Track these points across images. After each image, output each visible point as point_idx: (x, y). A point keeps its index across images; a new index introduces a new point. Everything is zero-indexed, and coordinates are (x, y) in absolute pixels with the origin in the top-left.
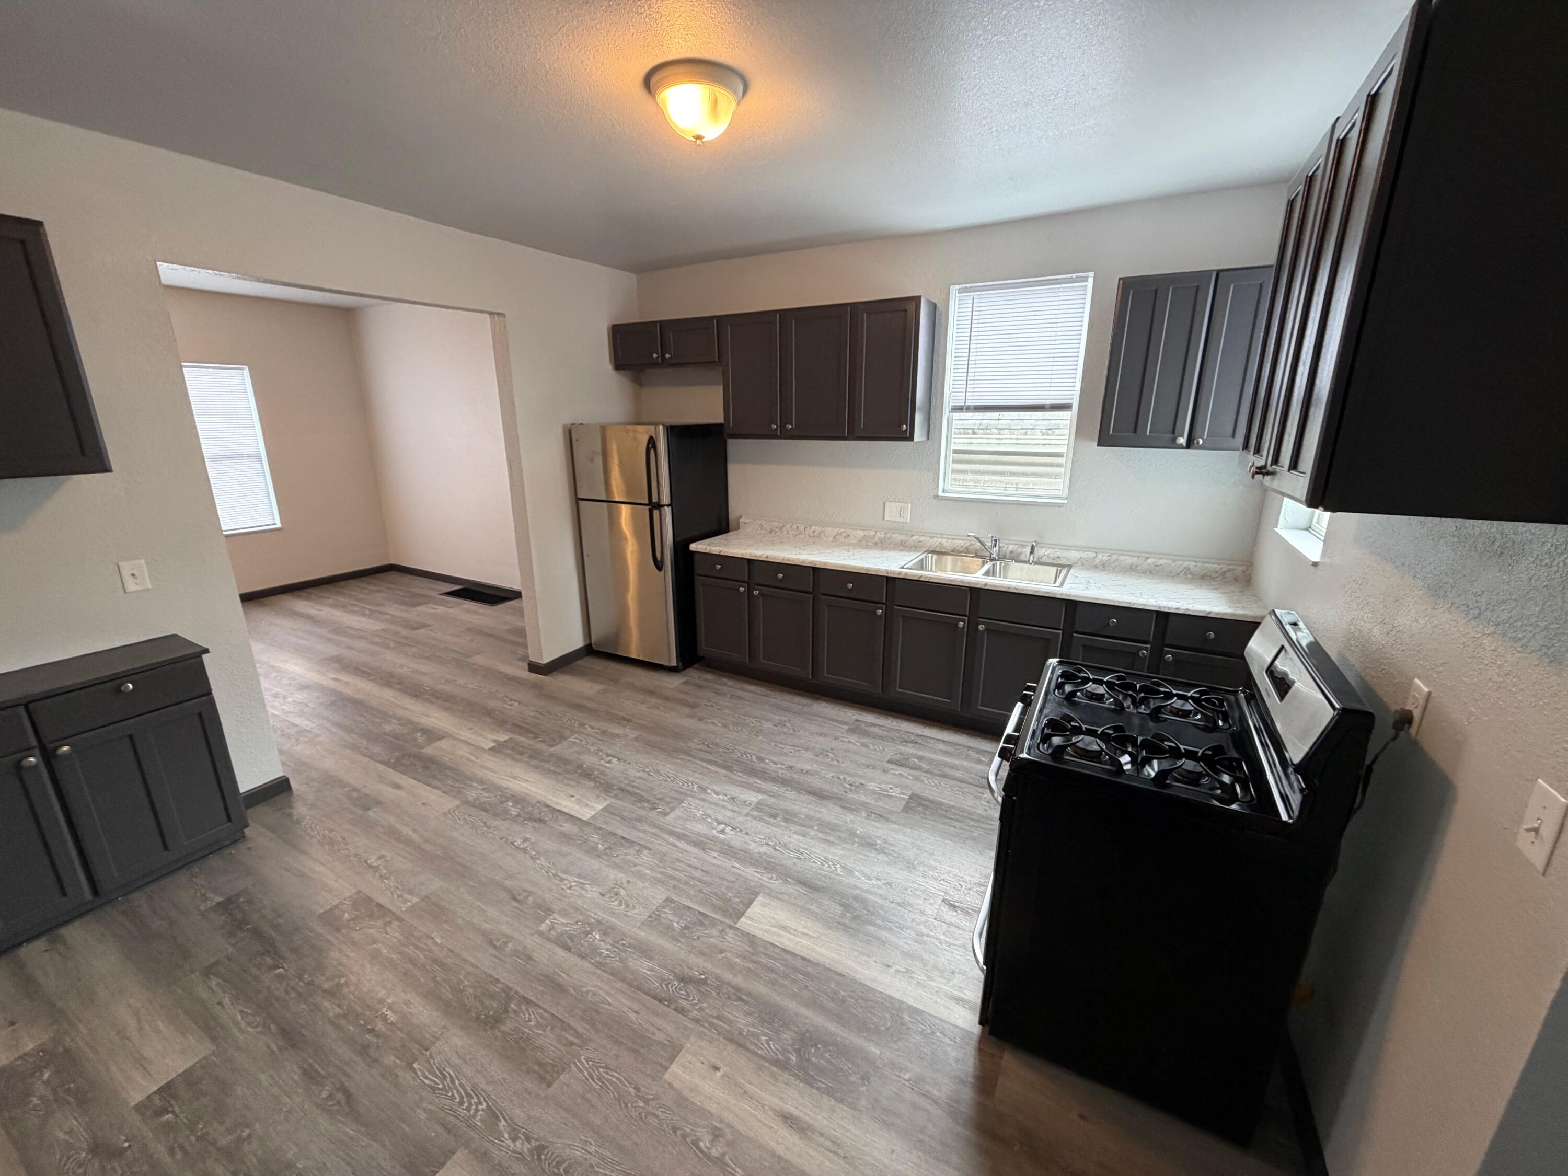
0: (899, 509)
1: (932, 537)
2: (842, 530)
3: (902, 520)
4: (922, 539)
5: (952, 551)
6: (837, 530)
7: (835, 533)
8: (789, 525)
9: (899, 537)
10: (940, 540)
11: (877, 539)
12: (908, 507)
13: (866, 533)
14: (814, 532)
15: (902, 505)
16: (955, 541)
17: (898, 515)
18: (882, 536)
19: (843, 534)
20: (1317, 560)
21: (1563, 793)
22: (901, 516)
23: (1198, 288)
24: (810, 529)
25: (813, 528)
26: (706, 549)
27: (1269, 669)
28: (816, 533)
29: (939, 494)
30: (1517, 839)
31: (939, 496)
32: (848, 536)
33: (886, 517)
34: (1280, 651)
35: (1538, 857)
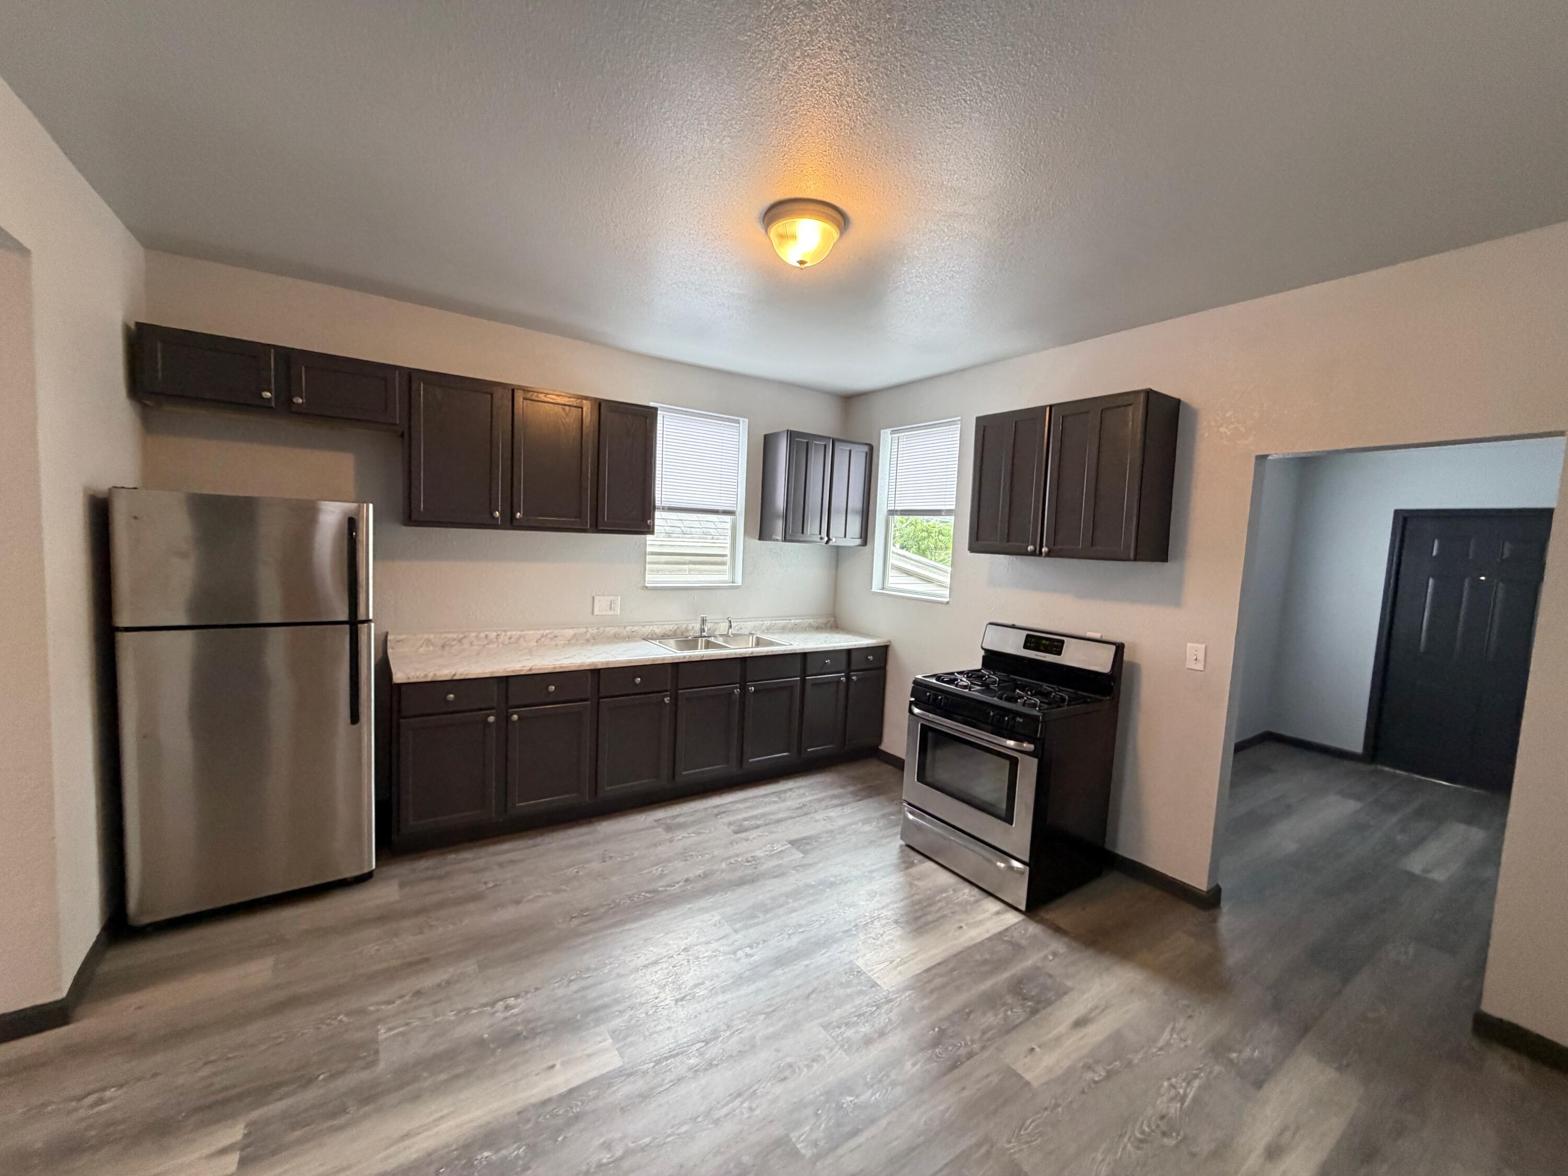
0: (609, 603)
1: (644, 626)
2: (547, 631)
3: (612, 613)
4: (635, 628)
5: (662, 636)
6: (542, 632)
7: (539, 637)
8: (473, 634)
9: (612, 630)
10: (651, 628)
11: (589, 635)
12: (618, 599)
13: (576, 631)
14: (510, 638)
15: (612, 598)
16: (664, 626)
17: (608, 609)
18: (595, 631)
19: (550, 636)
20: (947, 600)
21: (1202, 643)
22: (611, 609)
23: (825, 446)
24: (506, 635)
25: (509, 633)
26: (426, 676)
27: (1026, 647)
28: (513, 640)
29: (647, 585)
30: (1187, 667)
31: (647, 587)
32: (556, 637)
33: (596, 612)
34: (1028, 636)
35: (1200, 666)
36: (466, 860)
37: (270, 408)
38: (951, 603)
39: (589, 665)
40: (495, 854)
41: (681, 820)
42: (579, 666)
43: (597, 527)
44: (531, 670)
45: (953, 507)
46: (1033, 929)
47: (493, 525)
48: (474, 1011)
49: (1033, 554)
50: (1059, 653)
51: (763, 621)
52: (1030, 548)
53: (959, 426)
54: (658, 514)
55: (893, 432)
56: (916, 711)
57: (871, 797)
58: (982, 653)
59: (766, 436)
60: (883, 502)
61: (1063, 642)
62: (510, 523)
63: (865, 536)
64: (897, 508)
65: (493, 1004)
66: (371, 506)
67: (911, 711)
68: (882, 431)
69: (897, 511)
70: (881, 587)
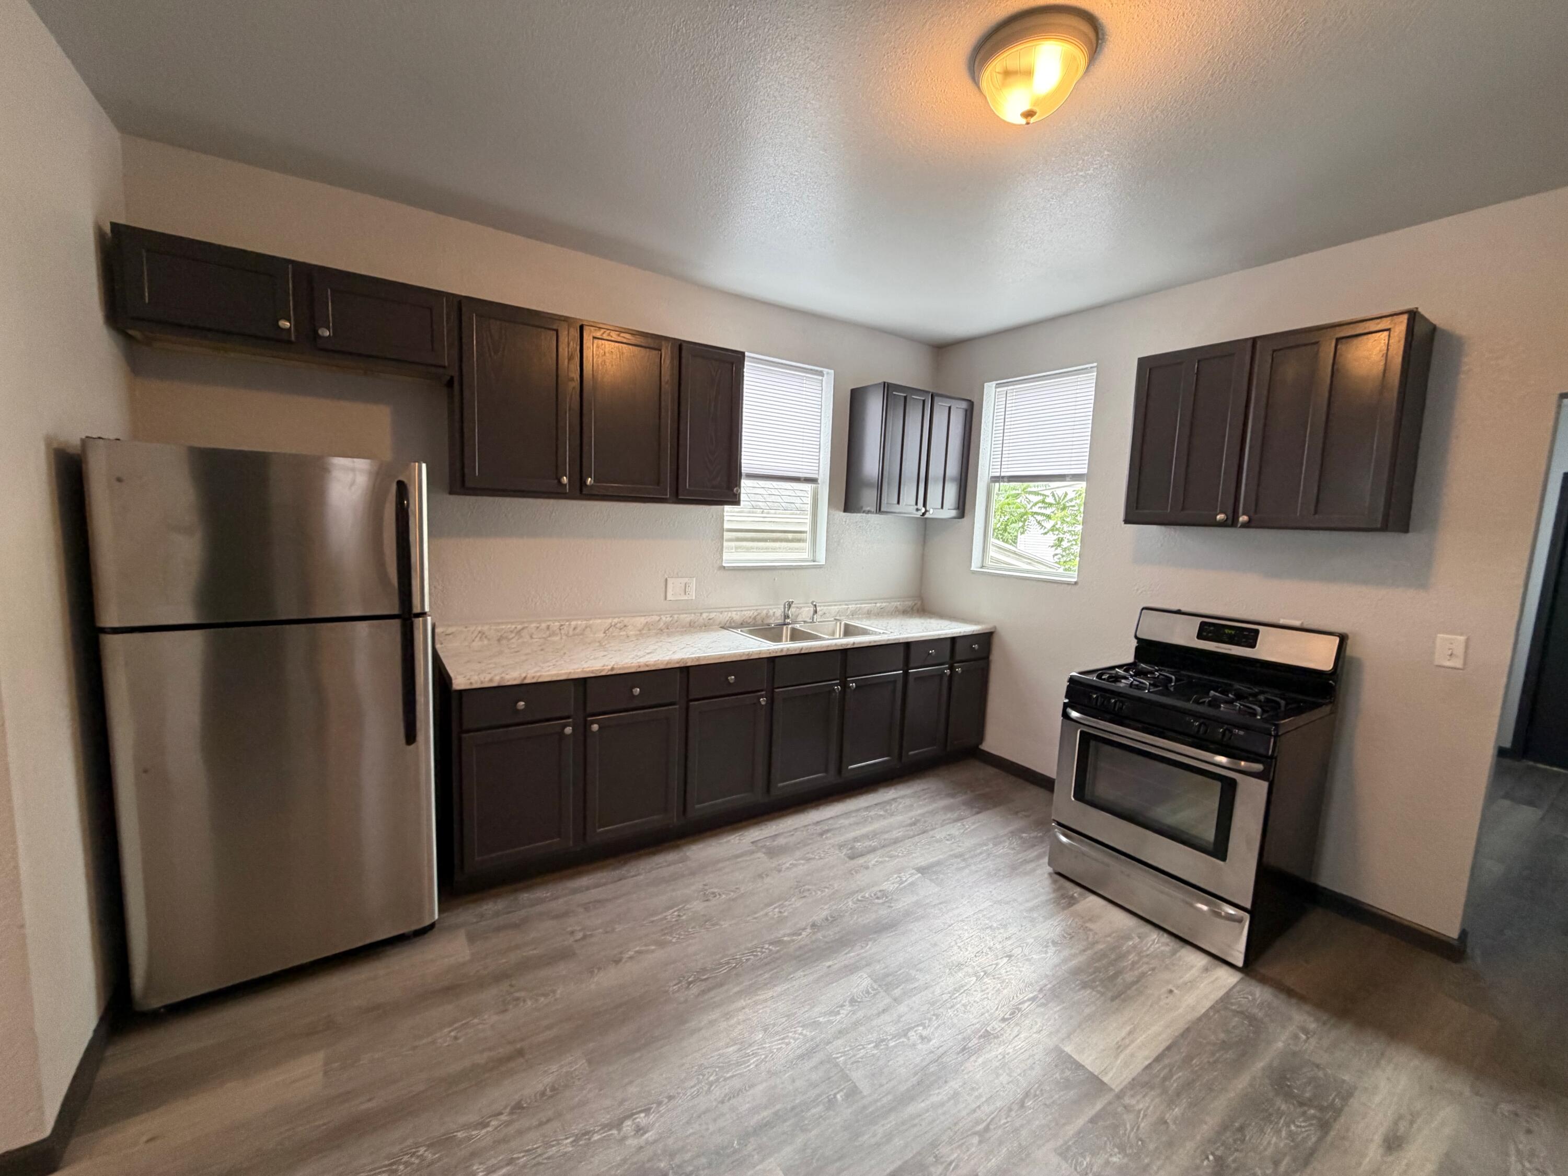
0: (683, 586)
1: (721, 612)
2: (616, 620)
3: (686, 598)
4: (712, 615)
5: (742, 624)
6: (610, 621)
7: (607, 626)
8: (533, 625)
9: (686, 618)
10: (730, 614)
11: (662, 625)
12: (693, 581)
13: (649, 619)
14: (575, 629)
15: (686, 580)
16: (743, 613)
17: (682, 593)
18: (669, 619)
19: (618, 625)
20: (1075, 580)
21: (1461, 634)
22: (685, 594)
23: (924, 401)
24: (570, 625)
25: (573, 623)
26: (491, 680)
27: (1200, 636)
28: (578, 631)
29: (724, 565)
30: (1436, 663)
31: (724, 567)
32: (625, 626)
33: (669, 597)
34: (1203, 624)
35: (1457, 663)
36: (542, 901)
37: (290, 342)
38: (1080, 584)
39: (678, 663)
40: (575, 891)
41: (781, 841)
42: (667, 664)
43: (678, 497)
44: (612, 669)
45: (1085, 471)
46: (1260, 993)
47: (558, 493)
48: (596, 1137)
49: (1222, 524)
50: (1253, 645)
51: (846, 605)
52: (1220, 517)
53: (1095, 374)
54: (745, 483)
55: (998, 386)
56: (1074, 714)
57: (988, 809)
58: (1134, 643)
59: (853, 392)
60: (986, 467)
61: (1257, 632)
62: (580, 492)
63: (963, 506)
64: (1003, 474)
65: (619, 1125)
66: (424, 466)
67: (1065, 715)
68: (986, 384)
69: (1003, 477)
70: (979, 565)
